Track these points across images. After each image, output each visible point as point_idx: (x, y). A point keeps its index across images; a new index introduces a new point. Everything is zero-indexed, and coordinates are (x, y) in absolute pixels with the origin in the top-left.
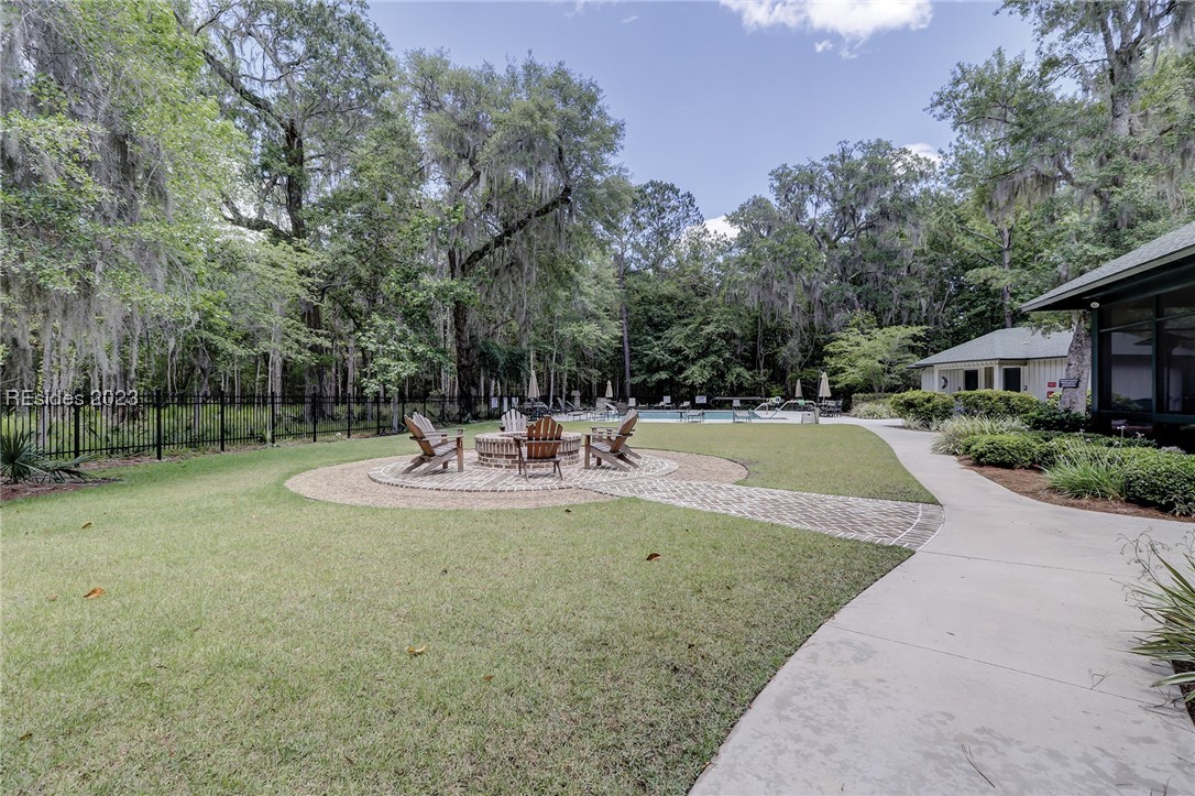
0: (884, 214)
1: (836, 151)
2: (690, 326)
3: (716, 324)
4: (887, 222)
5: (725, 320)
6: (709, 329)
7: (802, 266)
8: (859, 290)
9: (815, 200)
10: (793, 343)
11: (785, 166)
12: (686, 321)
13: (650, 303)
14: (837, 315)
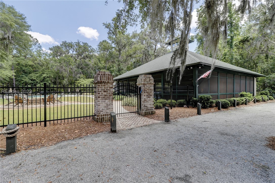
0: (87, 56)
1: (77, 41)
2: (38, 74)
3: (47, 74)
4: (87, 58)
5: (49, 73)
6: (44, 75)
7: (71, 64)
8: (82, 70)
9: (73, 50)
10: (66, 80)
11: (66, 41)
12: (37, 72)
13: (23, 66)
14: (78, 75)
